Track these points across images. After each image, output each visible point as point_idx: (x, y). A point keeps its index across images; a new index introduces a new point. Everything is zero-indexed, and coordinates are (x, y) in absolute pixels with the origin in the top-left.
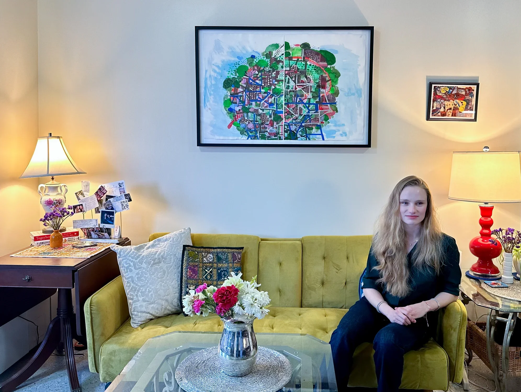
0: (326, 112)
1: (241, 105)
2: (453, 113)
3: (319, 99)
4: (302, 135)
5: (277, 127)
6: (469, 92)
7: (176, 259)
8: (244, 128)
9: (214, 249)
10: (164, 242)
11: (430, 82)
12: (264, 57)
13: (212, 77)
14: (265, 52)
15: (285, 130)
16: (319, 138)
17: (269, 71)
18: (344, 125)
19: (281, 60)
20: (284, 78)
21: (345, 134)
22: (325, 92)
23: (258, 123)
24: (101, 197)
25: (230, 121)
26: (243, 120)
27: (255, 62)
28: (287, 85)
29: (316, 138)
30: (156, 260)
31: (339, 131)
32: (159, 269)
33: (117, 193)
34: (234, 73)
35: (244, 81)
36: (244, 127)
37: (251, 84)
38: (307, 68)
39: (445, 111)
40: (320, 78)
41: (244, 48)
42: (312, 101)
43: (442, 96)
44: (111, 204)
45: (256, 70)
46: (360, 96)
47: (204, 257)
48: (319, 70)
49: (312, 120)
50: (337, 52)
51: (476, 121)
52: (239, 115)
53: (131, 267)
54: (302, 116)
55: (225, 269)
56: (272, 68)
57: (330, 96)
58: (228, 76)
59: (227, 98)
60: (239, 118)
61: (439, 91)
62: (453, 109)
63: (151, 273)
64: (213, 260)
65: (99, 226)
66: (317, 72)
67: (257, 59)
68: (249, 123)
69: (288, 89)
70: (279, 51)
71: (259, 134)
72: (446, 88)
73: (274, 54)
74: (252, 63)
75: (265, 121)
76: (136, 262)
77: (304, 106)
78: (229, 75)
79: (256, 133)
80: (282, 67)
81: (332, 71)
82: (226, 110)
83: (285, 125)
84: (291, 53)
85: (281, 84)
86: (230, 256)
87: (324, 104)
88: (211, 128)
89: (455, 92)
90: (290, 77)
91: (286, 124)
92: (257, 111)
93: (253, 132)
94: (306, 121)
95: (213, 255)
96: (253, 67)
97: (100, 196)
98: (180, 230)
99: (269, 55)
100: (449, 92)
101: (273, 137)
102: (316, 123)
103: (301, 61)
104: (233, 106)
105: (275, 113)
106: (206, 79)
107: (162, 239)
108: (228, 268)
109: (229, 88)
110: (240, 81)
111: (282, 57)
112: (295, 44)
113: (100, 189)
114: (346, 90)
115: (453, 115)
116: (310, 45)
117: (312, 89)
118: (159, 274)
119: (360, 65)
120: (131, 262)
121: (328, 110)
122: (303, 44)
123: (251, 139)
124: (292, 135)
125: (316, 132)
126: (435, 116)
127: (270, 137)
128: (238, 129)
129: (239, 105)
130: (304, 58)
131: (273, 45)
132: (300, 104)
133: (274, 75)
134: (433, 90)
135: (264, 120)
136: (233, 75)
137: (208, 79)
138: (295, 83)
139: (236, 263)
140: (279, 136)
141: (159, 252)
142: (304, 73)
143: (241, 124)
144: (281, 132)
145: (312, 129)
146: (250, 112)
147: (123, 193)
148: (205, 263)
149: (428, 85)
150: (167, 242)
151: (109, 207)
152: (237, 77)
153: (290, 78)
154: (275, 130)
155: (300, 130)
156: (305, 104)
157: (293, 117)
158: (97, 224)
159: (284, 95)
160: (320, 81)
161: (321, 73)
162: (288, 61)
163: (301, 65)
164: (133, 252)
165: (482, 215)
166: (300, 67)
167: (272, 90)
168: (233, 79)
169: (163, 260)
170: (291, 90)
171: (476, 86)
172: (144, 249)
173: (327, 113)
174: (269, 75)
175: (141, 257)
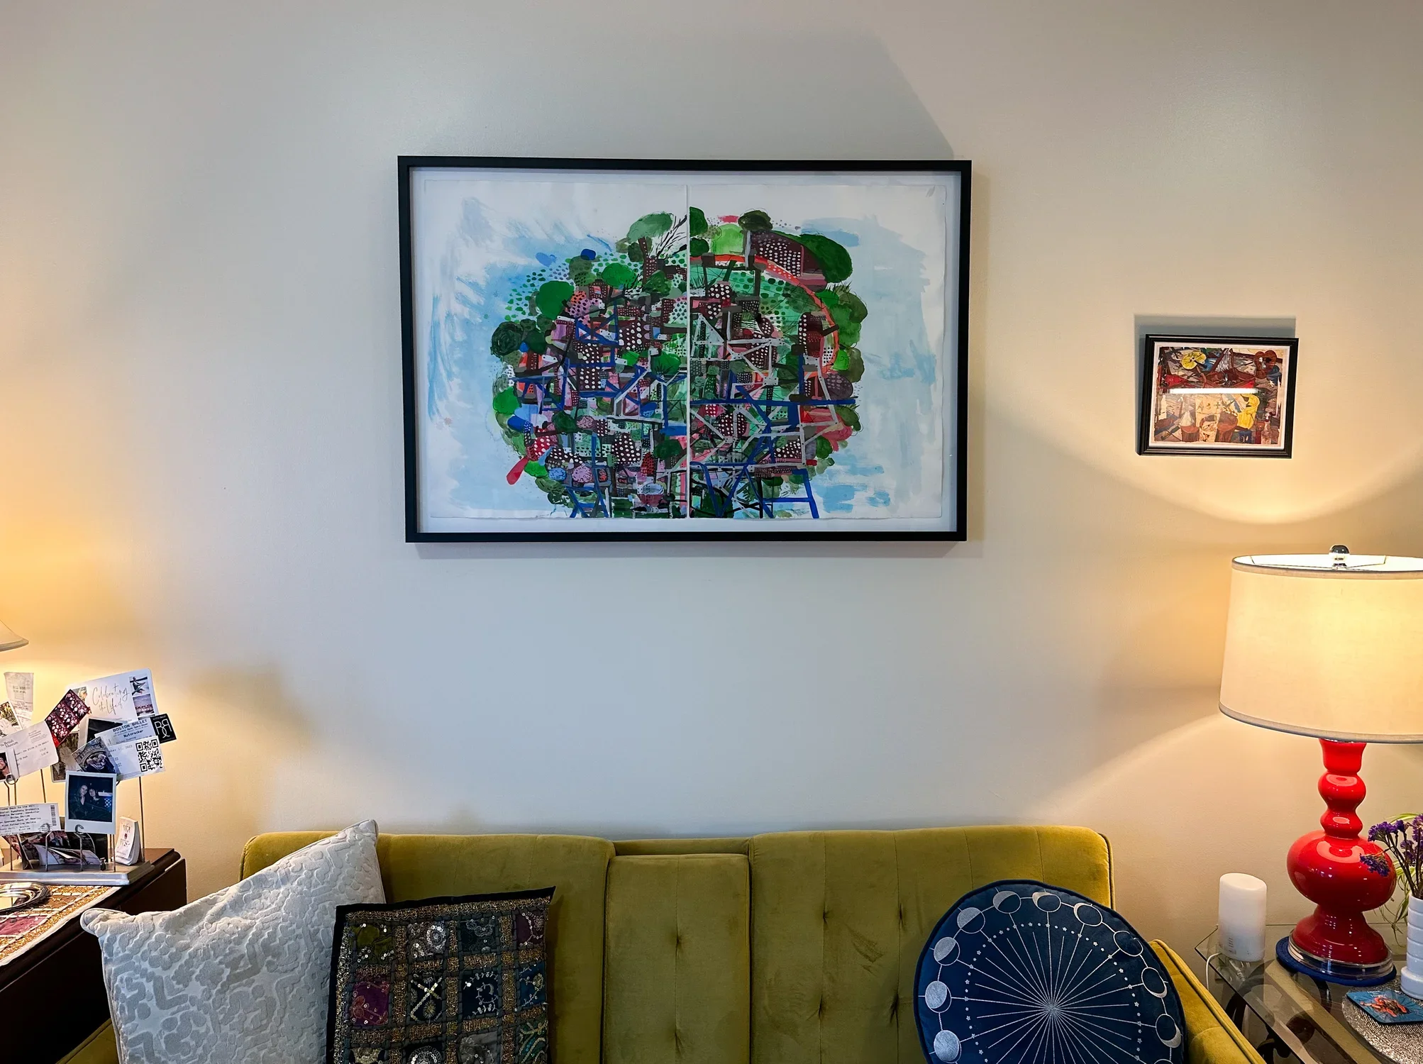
0: (824, 427)
1: (550, 407)
2: (1218, 431)
3: (802, 389)
4: (748, 501)
5: (666, 477)
6: (1268, 368)
7: (317, 950)
8: (562, 482)
9: (449, 904)
10: (279, 887)
11: (1147, 336)
12: (624, 257)
13: (455, 318)
14: (628, 239)
15: (694, 485)
16: (800, 512)
17: (642, 301)
18: (879, 469)
19: (678, 266)
20: (687, 322)
21: (882, 498)
22: (819, 368)
23: (605, 463)
24: (72, 728)
25: (514, 458)
26: (558, 456)
27: (594, 271)
28: (699, 343)
29: (791, 512)
30: (242, 964)
31: (864, 487)
32: (251, 997)
33: (126, 712)
34: (526, 305)
35: (561, 331)
36: (561, 478)
37: (583, 340)
38: (762, 291)
39: (1194, 425)
40: (802, 322)
41: (557, 227)
42: (778, 394)
43: (1185, 377)
44: (104, 753)
45: (597, 296)
46: (929, 378)
47: (417, 939)
48: (799, 296)
49: (778, 453)
50: (855, 240)
51: (1290, 456)
52: (545, 439)
53: (144, 1001)
54: (747, 444)
55: (487, 976)
56: (649, 289)
57: (836, 379)
58: (507, 317)
59: (505, 385)
60: (543, 450)
61: (1174, 361)
62: (1218, 418)
63: (221, 1017)
64: (447, 947)
65: (63, 827)
66: (792, 302)
67: (602, 261)
68: (576, 465)
69: (702, 356)
70: (670, 235)
71: (610, 500)
72: (1198, 353)
73: (654, 246)
74: (585, 274)
75: (628, 458)
76: (168, 977)
77: (751, 411)
78: (510, 313)
79: (601, 498)
80: (682, 288)
81: (842, 301)
82: (501, 425)
83: (692, 471)
84: (710, 243)
85: (679, 341)
86: (506, 923)
87: (817, 402)
88: (454, 484)
89: (1224, 366)
90: (708, 320)
91: (696, 467)
92: (600, 426)
93: (590, 494)
94: (759, 458)
95: (446, 927)
96: (590, 286)
97: (66, 724)
98: (341, 835)
99: (638, 249)
100: (1205, 367)
101: (655, 510)
102: (790, 464)
103: (742, 268)
104: (522, 412)
105: (661, 434)
106: (435, 326)
107: (272, 876)
108: (498, 969)
109: (511, 355)
110: (548, 333)
111: (681, 257)
112: (721, 215)
113: (65, 701)
114: (887, 361)
115: (1221, 437)
116: (770, 219)
117: (778, 358)
118: (252, 1016)
119: (927, 282)
120: (148, 981)
121: (829, 423)
122: (747, 216)
123: (585, 516)
124: (718, 505)
125: (793, 491)
126: (1163, 439)
127: (644, 509)
128: (542, 486)
129: (544, 407)
130: (751, 258)
131: (652, 218)
132: (741, 406)
133: (655, 310)
134: (1156, 360)
135: (625, 457)
136: (524, 313)
137: (442, 326)
138: (724, 336)
139: (527, 948)
140: (674, 507)
141: (254, 930)
142: (752, 306)
143: (549, 468)
144: (681, 494)
145: (780, 482)
146: (581, 430)
147: (147, 712)
148: (419, 960)
149: (1140, 346)
150: (288, 885)
151: (95, 762)
152: (538, 318)
153: (706, 322)
154: (659, 488)
155: (741, 485)
156: (757, 403)
157: (719, 446)
158: (54, 822)
159: (689, 376)
160: (803, 332)
161: (804, 306)
162: (701, 269)
163: (742, 280)
164: (159, 940)
165: (1327, 765)
166: (737, 286)
167: (649, 358)
168: (525, 325)
169: (270, 958)
170: (712, 359)
171: (1288, 348)
172: (200, 924)
173: (826, 431)
174: (641, 311)
175: (186, 956)
